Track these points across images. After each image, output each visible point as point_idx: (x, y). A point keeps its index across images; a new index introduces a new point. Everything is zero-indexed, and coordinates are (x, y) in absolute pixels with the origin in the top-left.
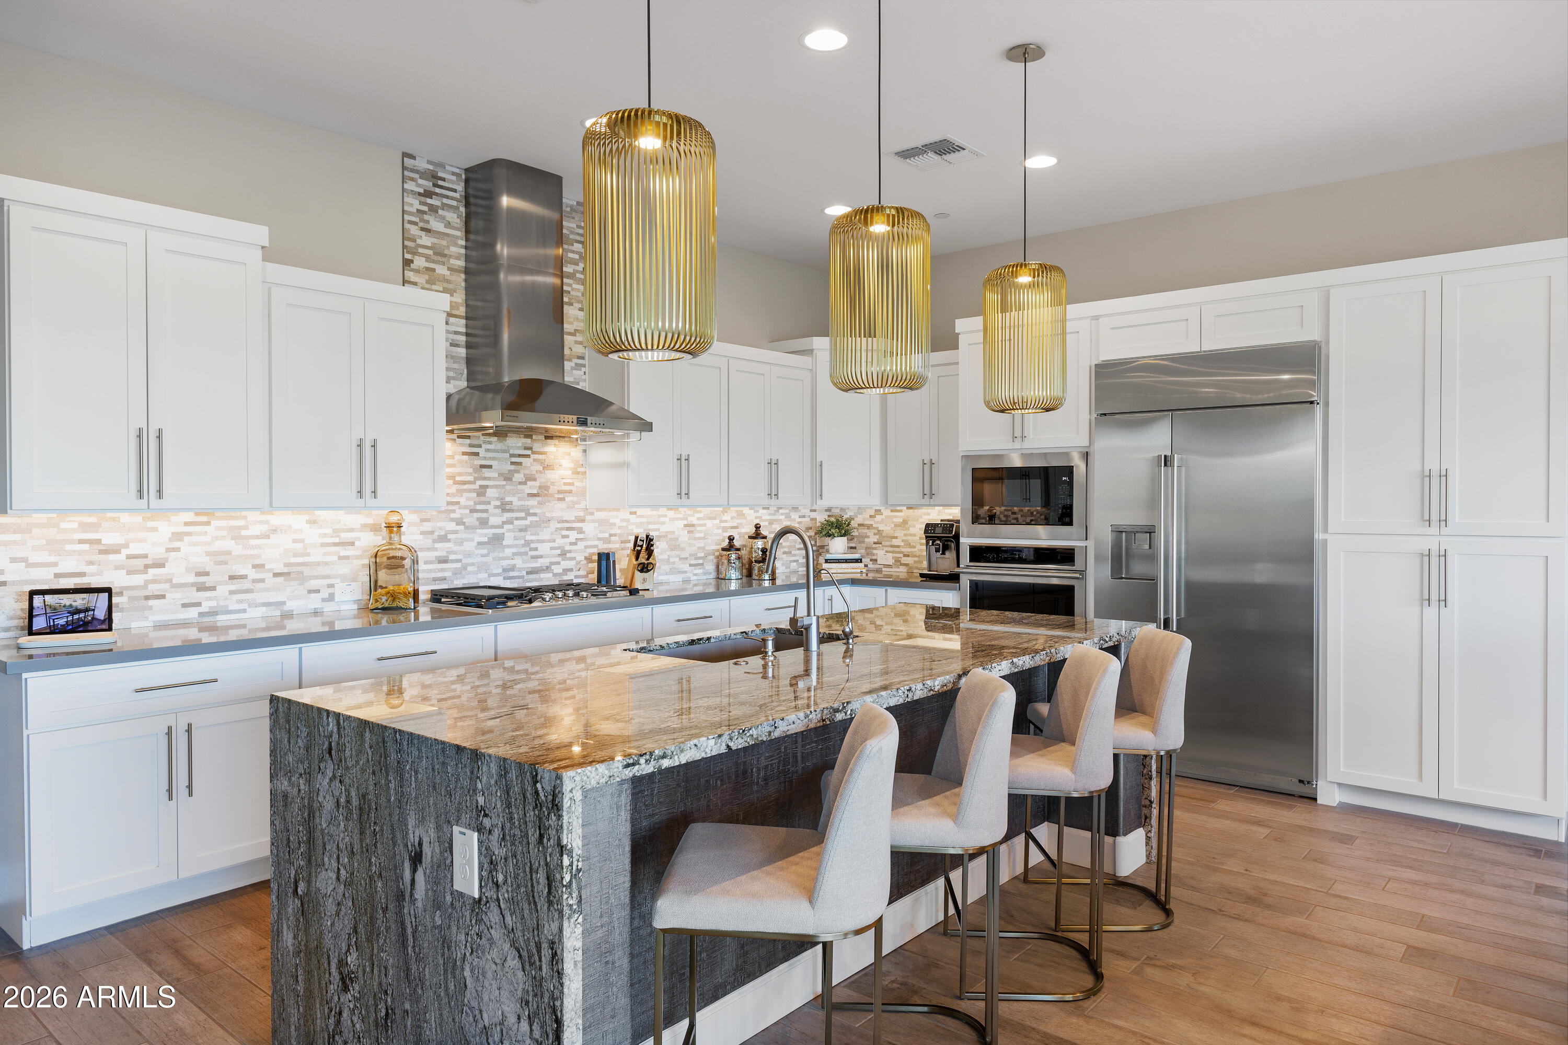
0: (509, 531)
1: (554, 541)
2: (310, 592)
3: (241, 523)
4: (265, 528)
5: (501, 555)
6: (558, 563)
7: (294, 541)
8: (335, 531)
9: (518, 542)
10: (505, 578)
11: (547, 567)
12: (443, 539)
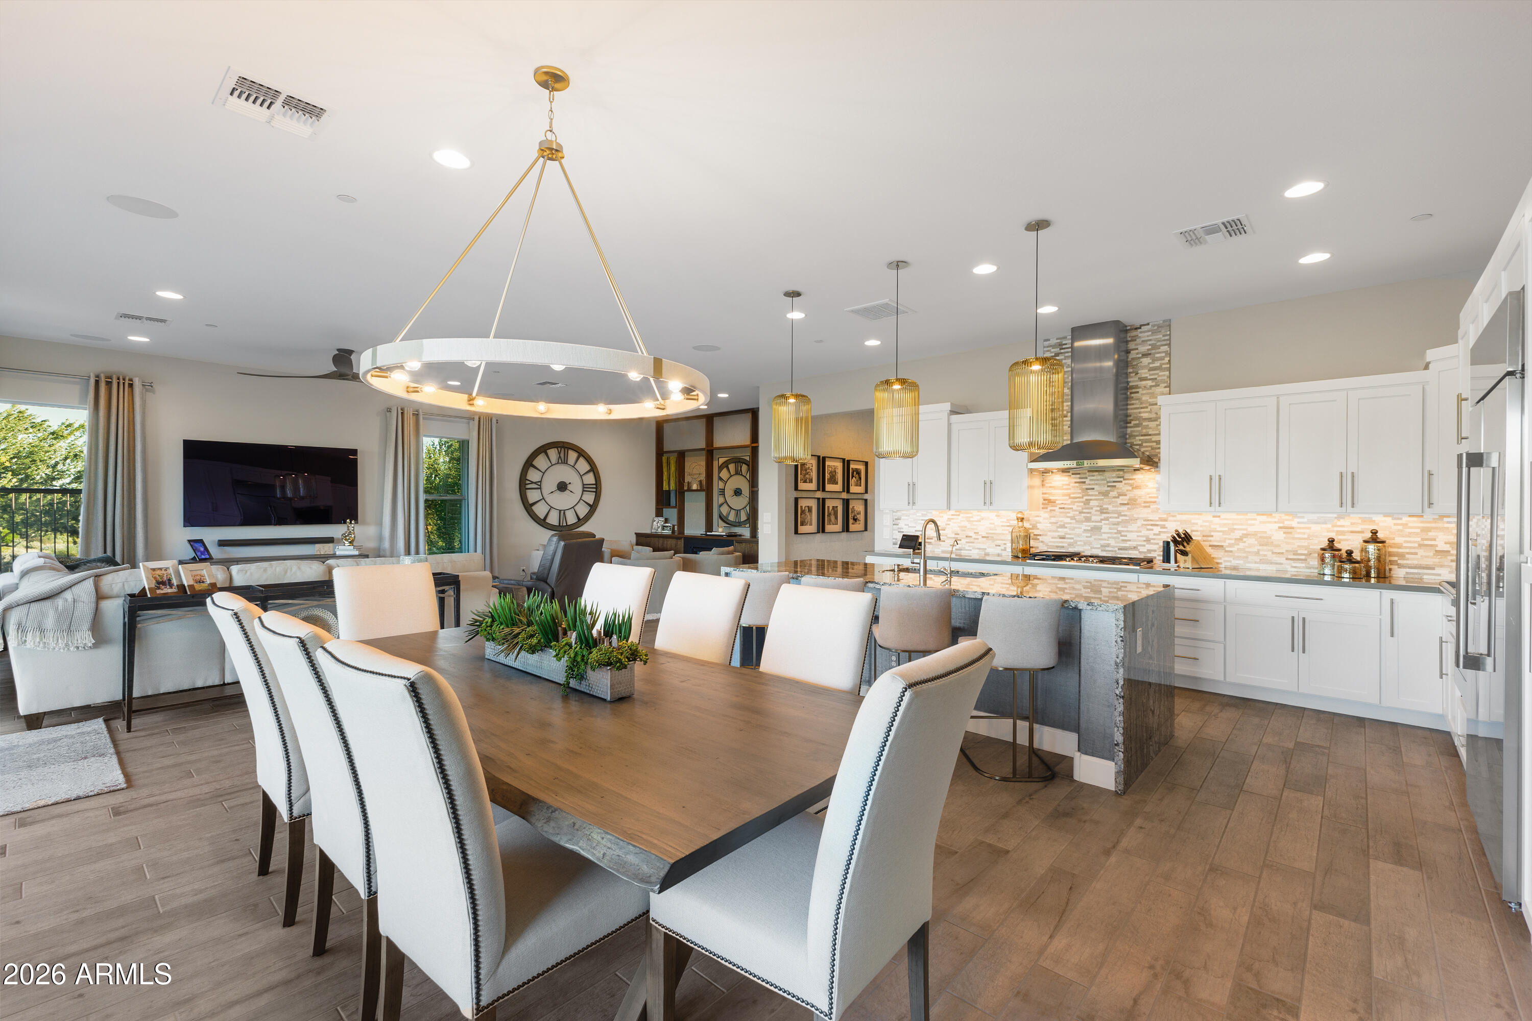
0: (1105, 524)
1: (1140, 532)
2: (996, 546)
3: (970, 515)
4: (979, 518)
5: (1100, 537)
6: (1144, 546)
7: (991, 524)
8: (1007, 520)
9: (1110, 531)
10: (1102, 551)
11: (1135, 547)
12: (1063, 526)
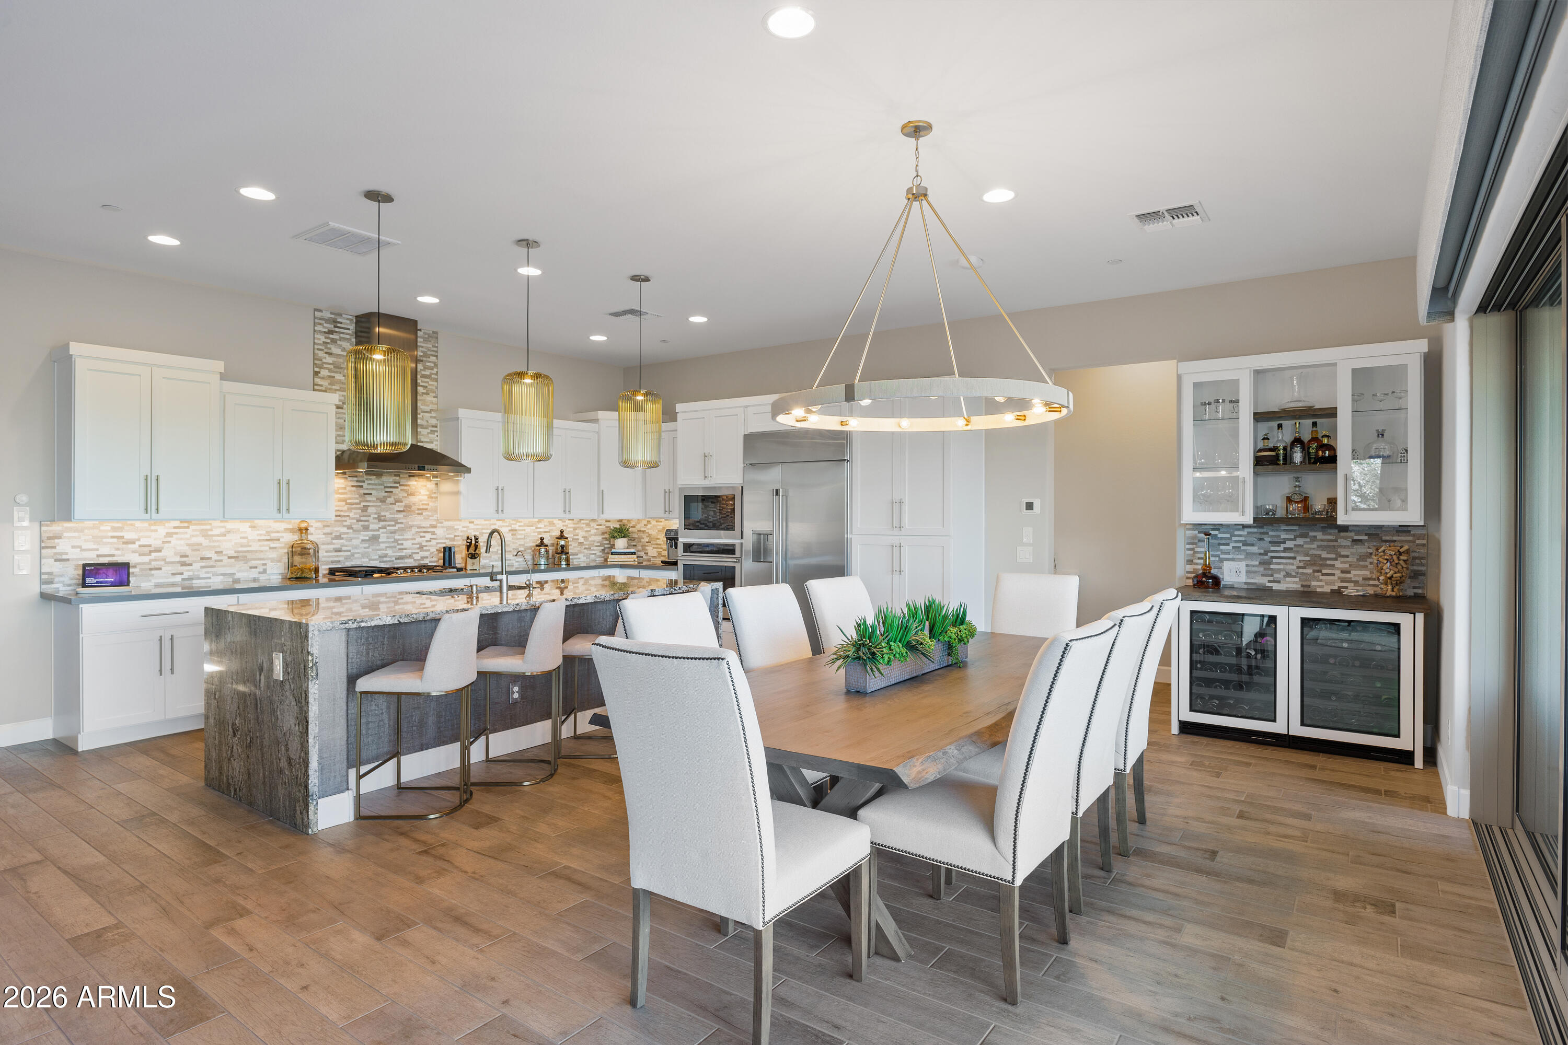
0: (383, 533)
1: (415, 539)
2: (251, 568)
3: (208, 527)
4: (223, 530)
5: (377, 548)
6: (418, 553)
7: (242, 538)
8: (267, 532)
9: (389, 540)
10: (380, 562)
11: (410, 556)
12: (339, 537)
